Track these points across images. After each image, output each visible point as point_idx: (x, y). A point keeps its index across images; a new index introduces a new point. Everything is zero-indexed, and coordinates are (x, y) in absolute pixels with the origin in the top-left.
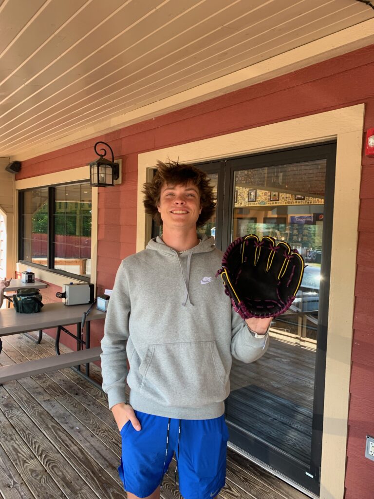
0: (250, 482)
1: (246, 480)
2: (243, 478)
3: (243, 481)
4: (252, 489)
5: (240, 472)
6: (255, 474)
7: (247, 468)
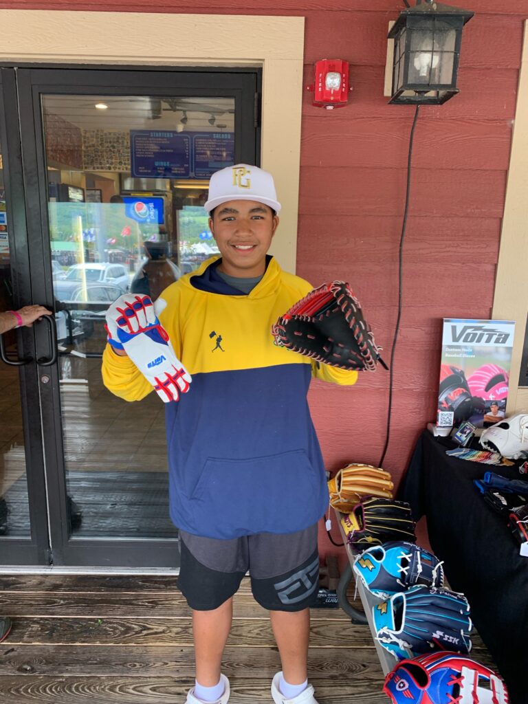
0: (160, 603)
1: (154, 603)
2: (149, 602)
3: (153, 607)
4: (172, 609)
5: (137, 598)
6: (160, 589)
7: (142, 588)
